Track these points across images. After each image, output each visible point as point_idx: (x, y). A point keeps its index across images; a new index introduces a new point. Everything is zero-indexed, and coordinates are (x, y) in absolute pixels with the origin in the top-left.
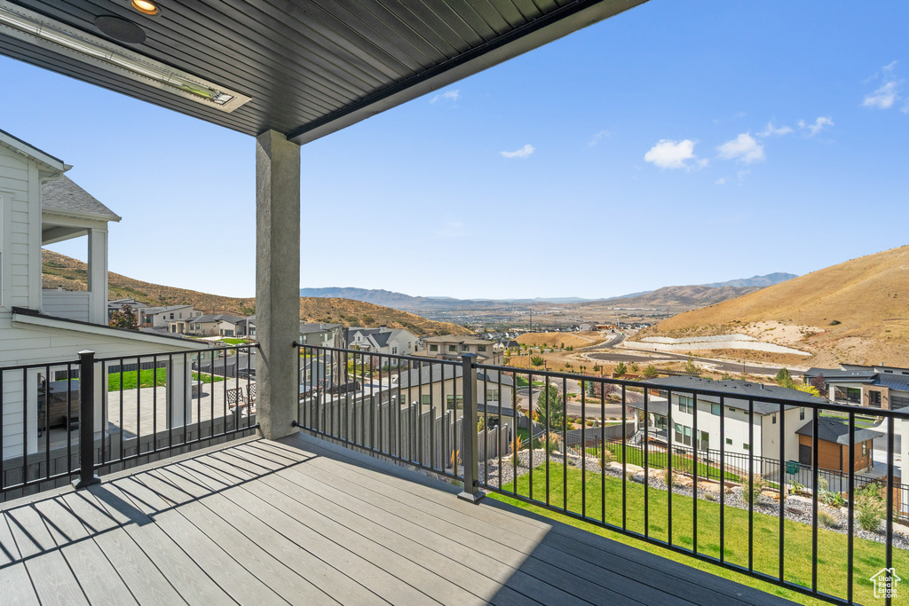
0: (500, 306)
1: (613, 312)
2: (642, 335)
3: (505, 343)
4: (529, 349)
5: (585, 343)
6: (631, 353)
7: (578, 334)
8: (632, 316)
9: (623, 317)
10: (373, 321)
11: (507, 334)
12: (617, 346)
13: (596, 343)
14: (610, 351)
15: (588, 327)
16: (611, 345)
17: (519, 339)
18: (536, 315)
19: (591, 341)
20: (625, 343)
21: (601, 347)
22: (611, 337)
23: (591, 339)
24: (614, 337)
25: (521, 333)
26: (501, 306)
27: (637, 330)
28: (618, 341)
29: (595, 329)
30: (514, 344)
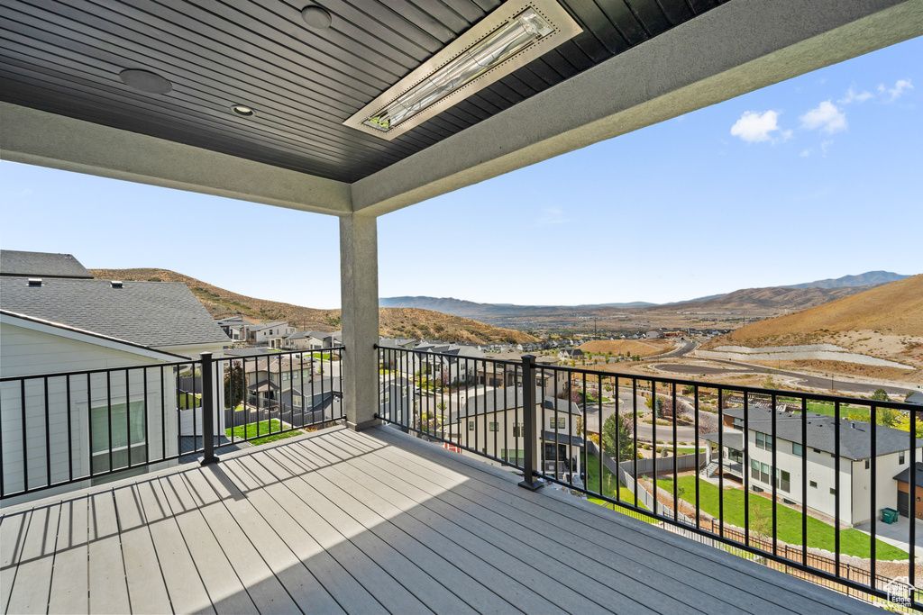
0: (563, 312)
1: (682, 317)
2: (714, 344)
3: (569, 352)
4: (594, 358)
5: (653, 351)
6: (701, 363)
7: (644, 342)
8: (704, 320)
9: (694, 322)
10: (442, 329)
11: (571, 341)
12: (687, 355)
13: (664, 352)
14: (679, 361)
15: (655, 335)
16: (680, 354)
17: (584, 347)
18: (601, 320)
19: (659, 350)
20: (696, 352)
21: (670, 356)
22: (680, 345)
23: (659, 347)
24: (683, 345)
25: (586, 340)
26: (567, 312)
27: (709, 337)
28: (688, 350)
29: (663, 337)
30: (578, 352)
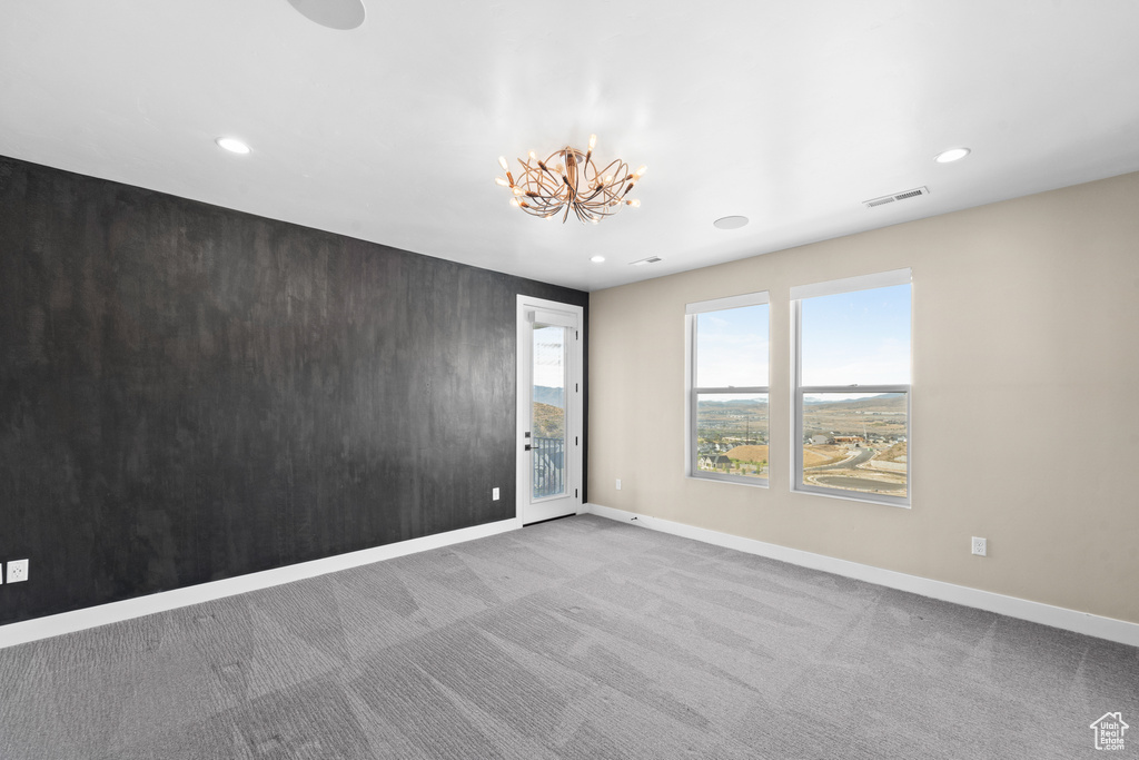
0: (712, 409)
1: (861, 418)
2: (896, 453)
3: (713, 459)
4: (742, 467)
5: (818, 460)
6: (877, 477)
7: (809, 448)
8: (891, 423)
9: (877, 424)
10: (555, 427)
11: (717, 446)
12: (861, 466)
13: (832, 462)
14: (848, 473)
15: (823, 439)
16: (852, 465)
17: (730, 455)
18: (758, 420)
19: (826, 458)
20: (872, 462)
21: (840, 467)
22: (854, 453)
23: (826, 456)
24: (858, 453)
25: (736, 444)
26: (716, 408)
27: (892, 444)
28: (863, 459)
29: (832, 442)
30: (724, 460)
